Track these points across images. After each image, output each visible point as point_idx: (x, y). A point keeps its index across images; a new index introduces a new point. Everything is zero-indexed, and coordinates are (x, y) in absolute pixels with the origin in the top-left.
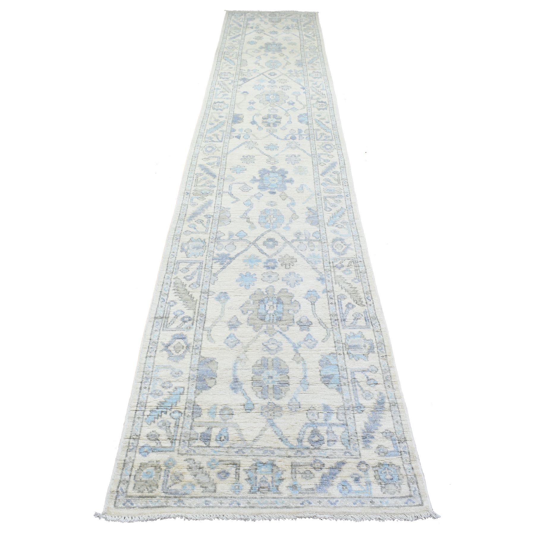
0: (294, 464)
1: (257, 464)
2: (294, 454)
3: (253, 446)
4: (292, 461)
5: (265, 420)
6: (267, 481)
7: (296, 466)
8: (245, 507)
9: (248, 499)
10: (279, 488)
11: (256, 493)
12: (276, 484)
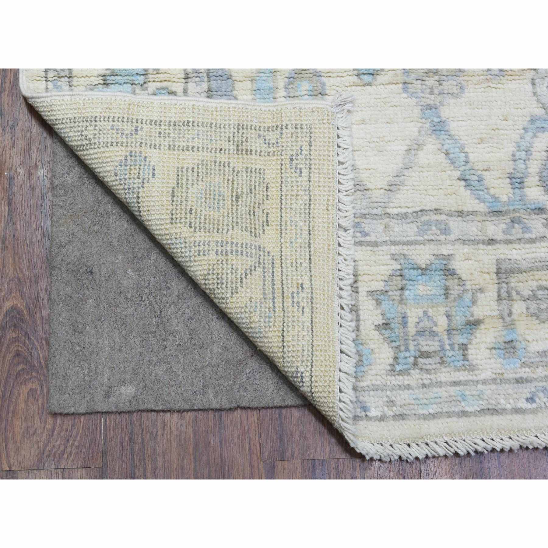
0: (503, 266)
1: (404, 272)
2: (504, 232)
3: (388, 211)
4: (498, 256)
5: (417, 111)
6: (435, 329)
7: (511, 272)
8: (382, 419)
9: (388, 393)
10: (470, 351)
11: (409, 374)
12: (460, 339)
